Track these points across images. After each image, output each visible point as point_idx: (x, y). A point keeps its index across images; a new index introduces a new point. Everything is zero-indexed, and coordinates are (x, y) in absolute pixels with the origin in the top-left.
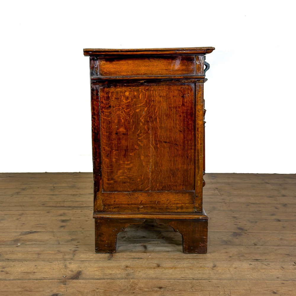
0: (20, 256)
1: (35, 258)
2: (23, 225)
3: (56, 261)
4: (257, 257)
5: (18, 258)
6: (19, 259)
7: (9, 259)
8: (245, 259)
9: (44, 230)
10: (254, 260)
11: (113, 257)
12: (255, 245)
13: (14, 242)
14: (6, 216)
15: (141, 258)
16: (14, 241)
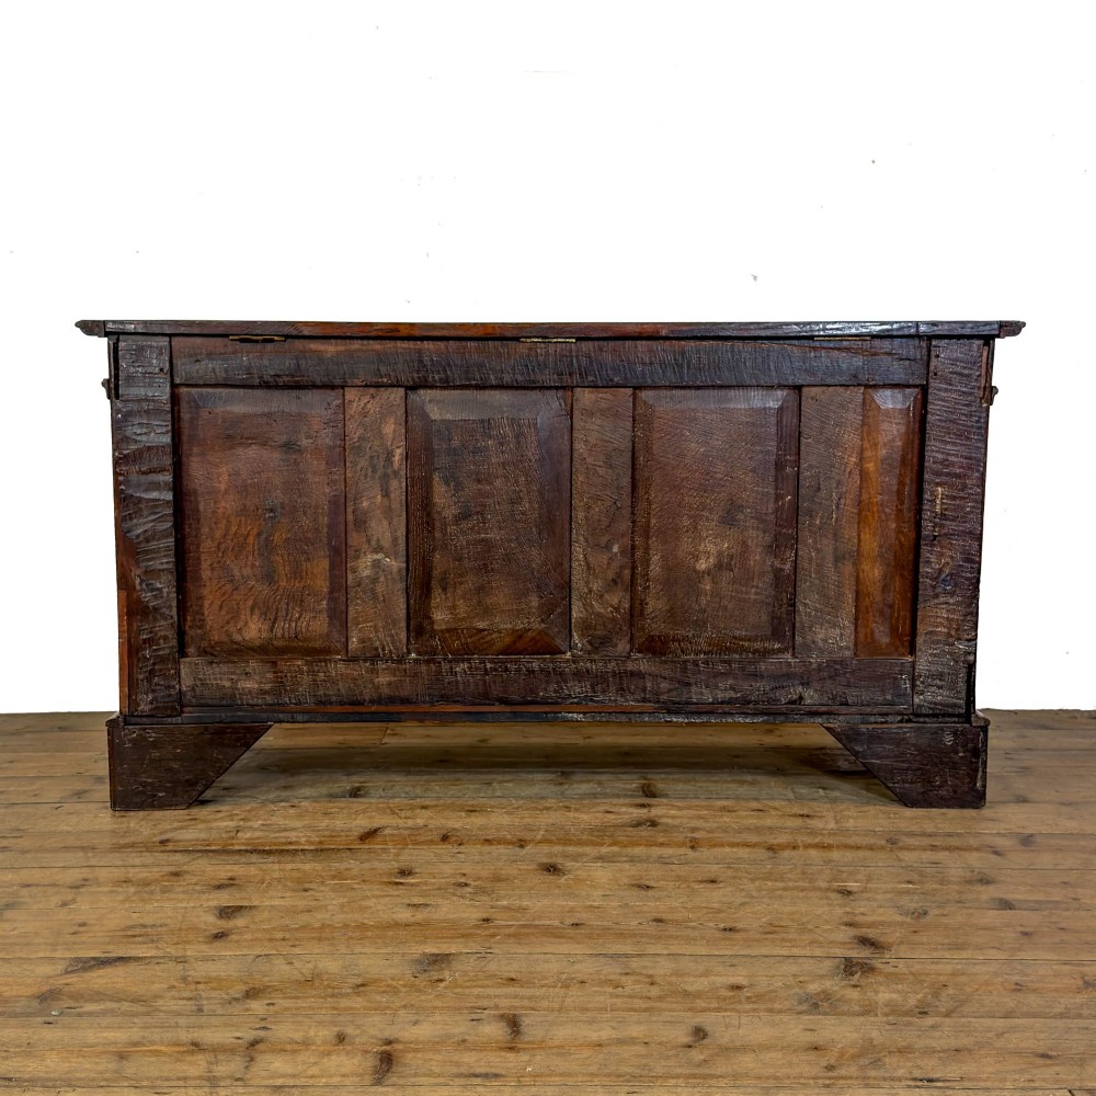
0: (53, 1064)
1: (106, 1076)
2: (81, 929)
3: (183, 1090)
4: (932, 1067)
5: (45, 1076)
6: (47, 1080)
7: (10, 1079)
8: (885, 1079)
9: (153, 953)
10: (920, 1084)
11: (394, 1069)
12: (920, 1013)
13: (41, 1002)
14: (25, 891)
15: (496, 1076)
16: (38, 997)
